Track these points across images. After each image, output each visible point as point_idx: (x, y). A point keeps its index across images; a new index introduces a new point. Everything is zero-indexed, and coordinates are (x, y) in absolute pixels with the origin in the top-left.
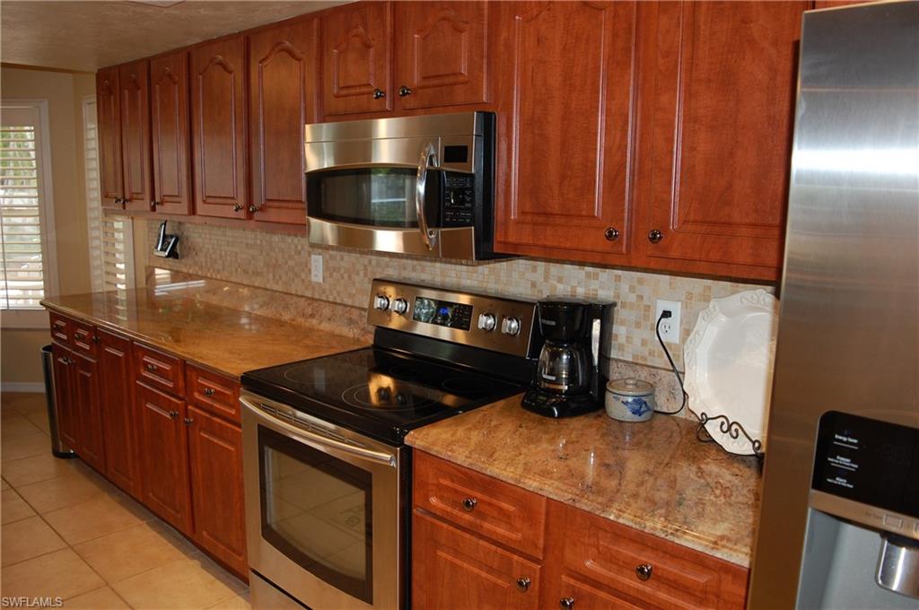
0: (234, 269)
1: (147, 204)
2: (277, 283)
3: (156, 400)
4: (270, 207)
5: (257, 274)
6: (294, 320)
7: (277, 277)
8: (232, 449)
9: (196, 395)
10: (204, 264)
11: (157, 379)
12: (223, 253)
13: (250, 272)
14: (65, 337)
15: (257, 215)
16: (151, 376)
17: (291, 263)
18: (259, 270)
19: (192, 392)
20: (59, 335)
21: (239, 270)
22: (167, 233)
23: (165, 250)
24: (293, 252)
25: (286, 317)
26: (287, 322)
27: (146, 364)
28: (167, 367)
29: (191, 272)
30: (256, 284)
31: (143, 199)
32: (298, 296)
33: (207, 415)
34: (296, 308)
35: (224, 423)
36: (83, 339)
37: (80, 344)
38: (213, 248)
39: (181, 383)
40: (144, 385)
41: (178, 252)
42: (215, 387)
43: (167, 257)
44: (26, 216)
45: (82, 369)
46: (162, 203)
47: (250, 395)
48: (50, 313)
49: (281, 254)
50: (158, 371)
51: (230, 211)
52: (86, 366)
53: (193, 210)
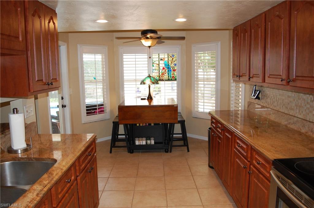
0: (282, 106)
1: (247, 78)
2: (301, 115)
3: (240, 159)
4: (297, 80)
5: (292, 109)
6: (307, 133)
7: (301, 112)
8: (266, 192)
9: (254, 162)
10: (269, 103)
11: (241, 150)
12: (278, 99)
13: (289, 108)
14: (214, 126)
15: (291, 83)
16: (239, 148)
17: (308, 106)
18: (293, 108)
19: (253, 160)
20: (213, 125)
21: (284, 106)
22: (256, 89)
23: (255, 96)
24: (309, 101)
25: (303, 131)
26: (303, 133)
27: (238, 143)
28: (245, 147)
29: (264, 105)
30: (291, 114)
31: (246, 76)
32: (310, 122)
33: (257, 172)
34: (309, 127)
35: (264, 178)
36: (219, 128)
37: (218, 129)
38: (274, 96)
39: (249, 155)
40: (236, 151)
41: (260, 97)
42: (262, 161)
43: (255, 99)
44: (211, 81)
45: (218, 139)
46: (252, 77)
47: (275, 170)
48: (211, 116)
49: (303, 101)
50: (242, 147)
51: (279, 81)
52: (220, 138)
53: (264, 81)
